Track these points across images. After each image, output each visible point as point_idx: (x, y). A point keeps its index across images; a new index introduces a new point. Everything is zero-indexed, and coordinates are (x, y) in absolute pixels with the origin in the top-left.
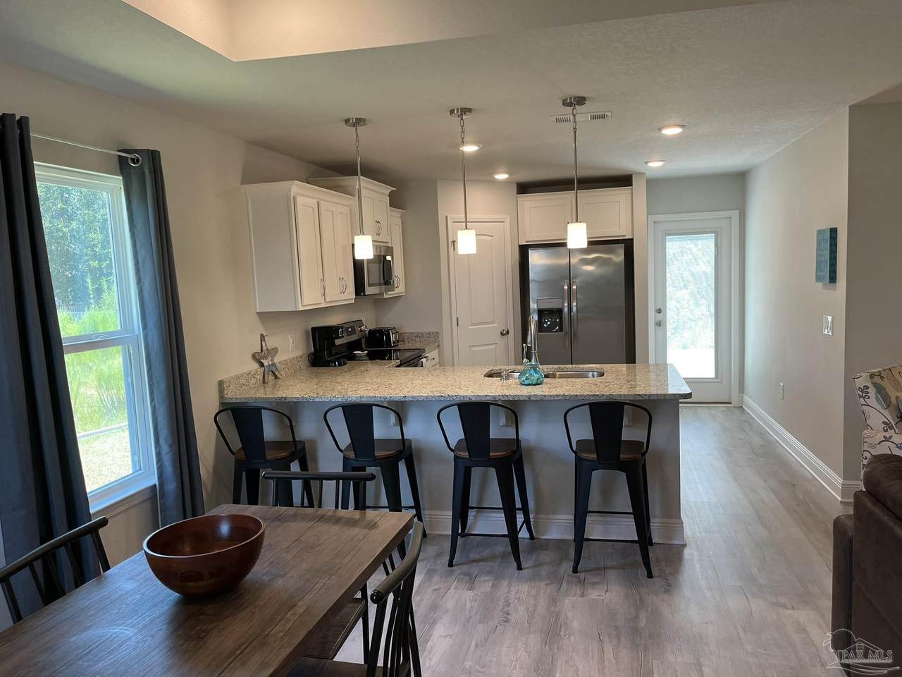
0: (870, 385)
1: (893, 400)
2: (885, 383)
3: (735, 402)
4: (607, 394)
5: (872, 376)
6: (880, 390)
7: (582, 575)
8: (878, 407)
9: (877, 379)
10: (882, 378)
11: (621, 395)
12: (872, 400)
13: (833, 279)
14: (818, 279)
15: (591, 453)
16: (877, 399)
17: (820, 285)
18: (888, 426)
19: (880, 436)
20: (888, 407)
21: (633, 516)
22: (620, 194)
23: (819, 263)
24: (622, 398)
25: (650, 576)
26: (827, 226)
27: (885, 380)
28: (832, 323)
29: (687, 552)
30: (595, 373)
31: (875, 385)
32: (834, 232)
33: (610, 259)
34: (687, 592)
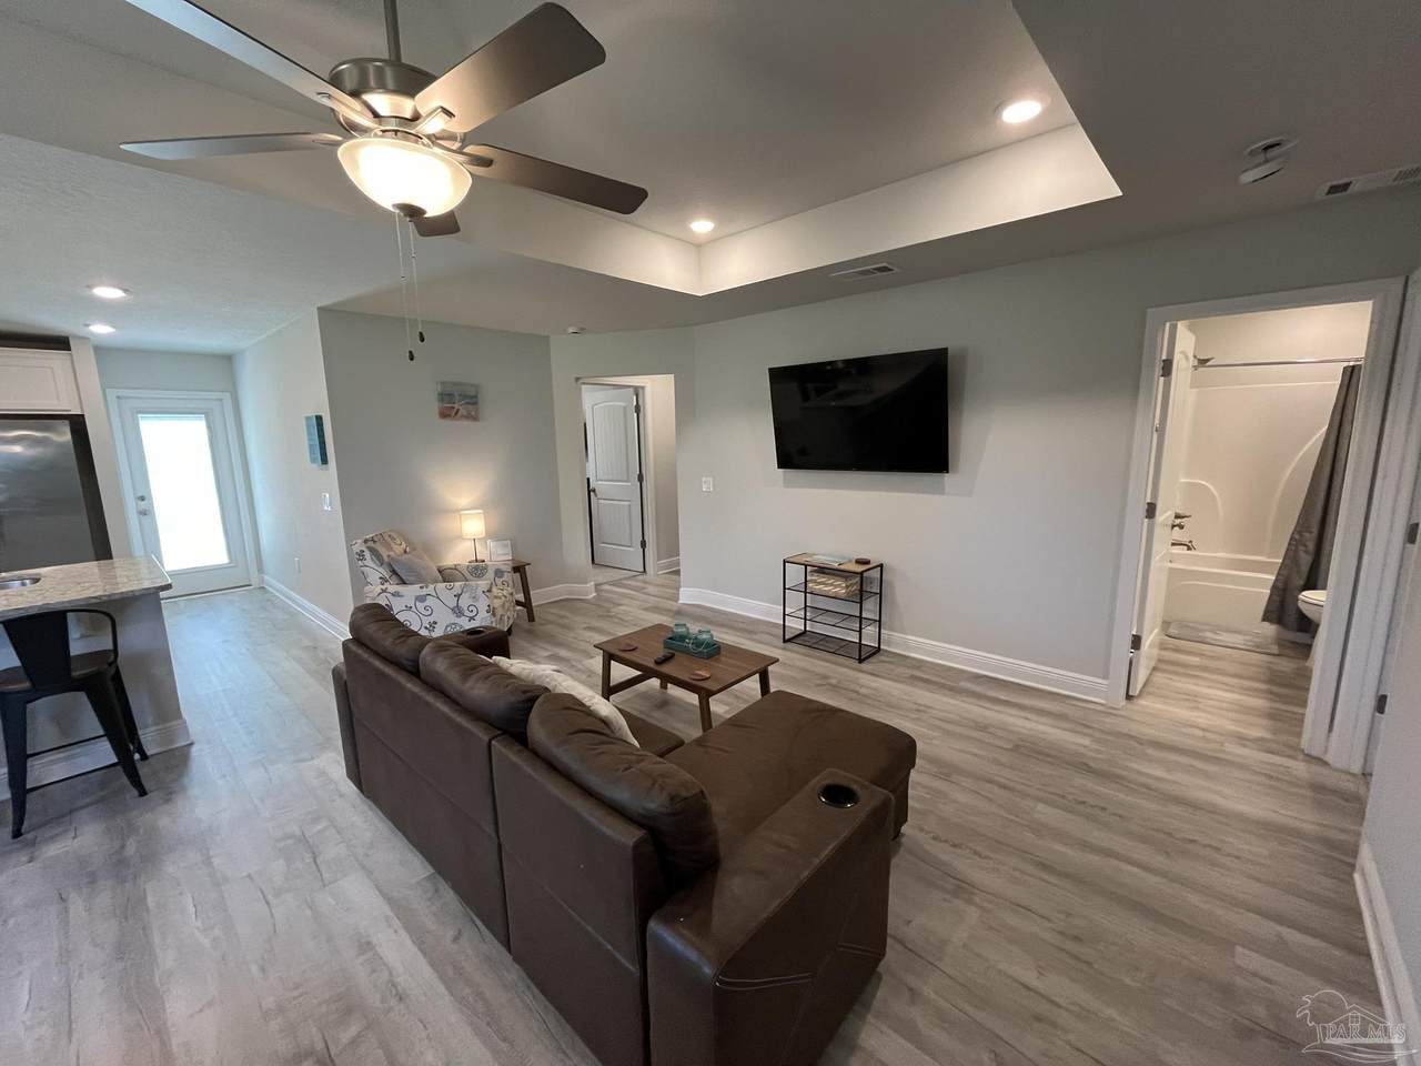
0: (365, 549)
1: (386, 559)
2: (378, 547)
3: (255, 582)
4: (40, 603)
5: (366, 541)
6: (373, 551)
7: (30, 836)
8: (374, 566)
9: (370, 544)
10: (375, 542)
11: (63, 602)
12: (369, 561)
13: (324, 460)
14: (313, 461)
15: (21, 682)
16: (372, 559)
17: (315, 466)
18: (384, 580)
19: (378, 589)
20: (382, 564)
21: (105, 738)
22: (54, 358)
23: (311, 446)
24: (67, 605)
25: (143, 793)
26: (313, 414)
27: (378, 544)
28: (329, 500)
29: (194, 751)
30: (28, 581)
31: (370, 549)
32: (319, 419)
33: (46, 439)
34: (194, 791)
